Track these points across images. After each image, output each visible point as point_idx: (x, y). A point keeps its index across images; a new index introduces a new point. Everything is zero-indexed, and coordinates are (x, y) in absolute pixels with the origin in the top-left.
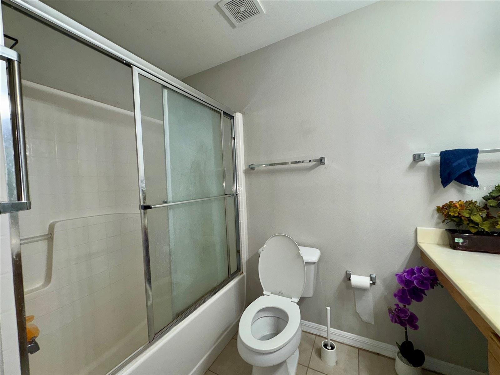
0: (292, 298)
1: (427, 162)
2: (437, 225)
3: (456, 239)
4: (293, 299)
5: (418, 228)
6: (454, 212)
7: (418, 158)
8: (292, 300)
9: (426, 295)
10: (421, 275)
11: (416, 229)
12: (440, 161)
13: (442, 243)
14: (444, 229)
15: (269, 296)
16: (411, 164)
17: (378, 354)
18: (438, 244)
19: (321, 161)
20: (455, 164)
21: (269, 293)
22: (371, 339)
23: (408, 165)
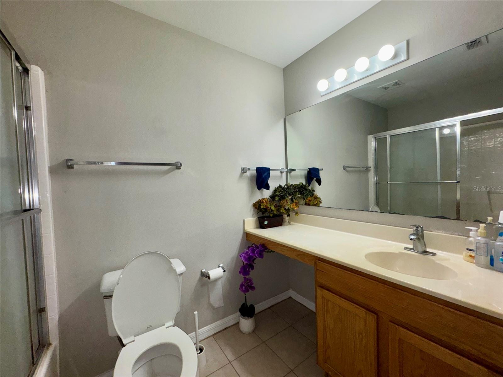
0: (165, 324)
1: (248, 173)
2: (253, 216)
3: (265, 222)
4: (167, 325)
5: (245, 219)
6: (263, 206)
7: (244, 171)
8: (167, 327)
9: (255, 263)
10: (260, 250)
11: (244, 220)
12: (256, 175)
13: (255, 227)
14: (257, 218)
15: (134, 341)
16: (241, 174)
17: (225, 329)
18: (254, 228)
19: (178, 166)
20: (263, 176)
21: (132, 338)
22: (220, 320)
23: (239, 175)
